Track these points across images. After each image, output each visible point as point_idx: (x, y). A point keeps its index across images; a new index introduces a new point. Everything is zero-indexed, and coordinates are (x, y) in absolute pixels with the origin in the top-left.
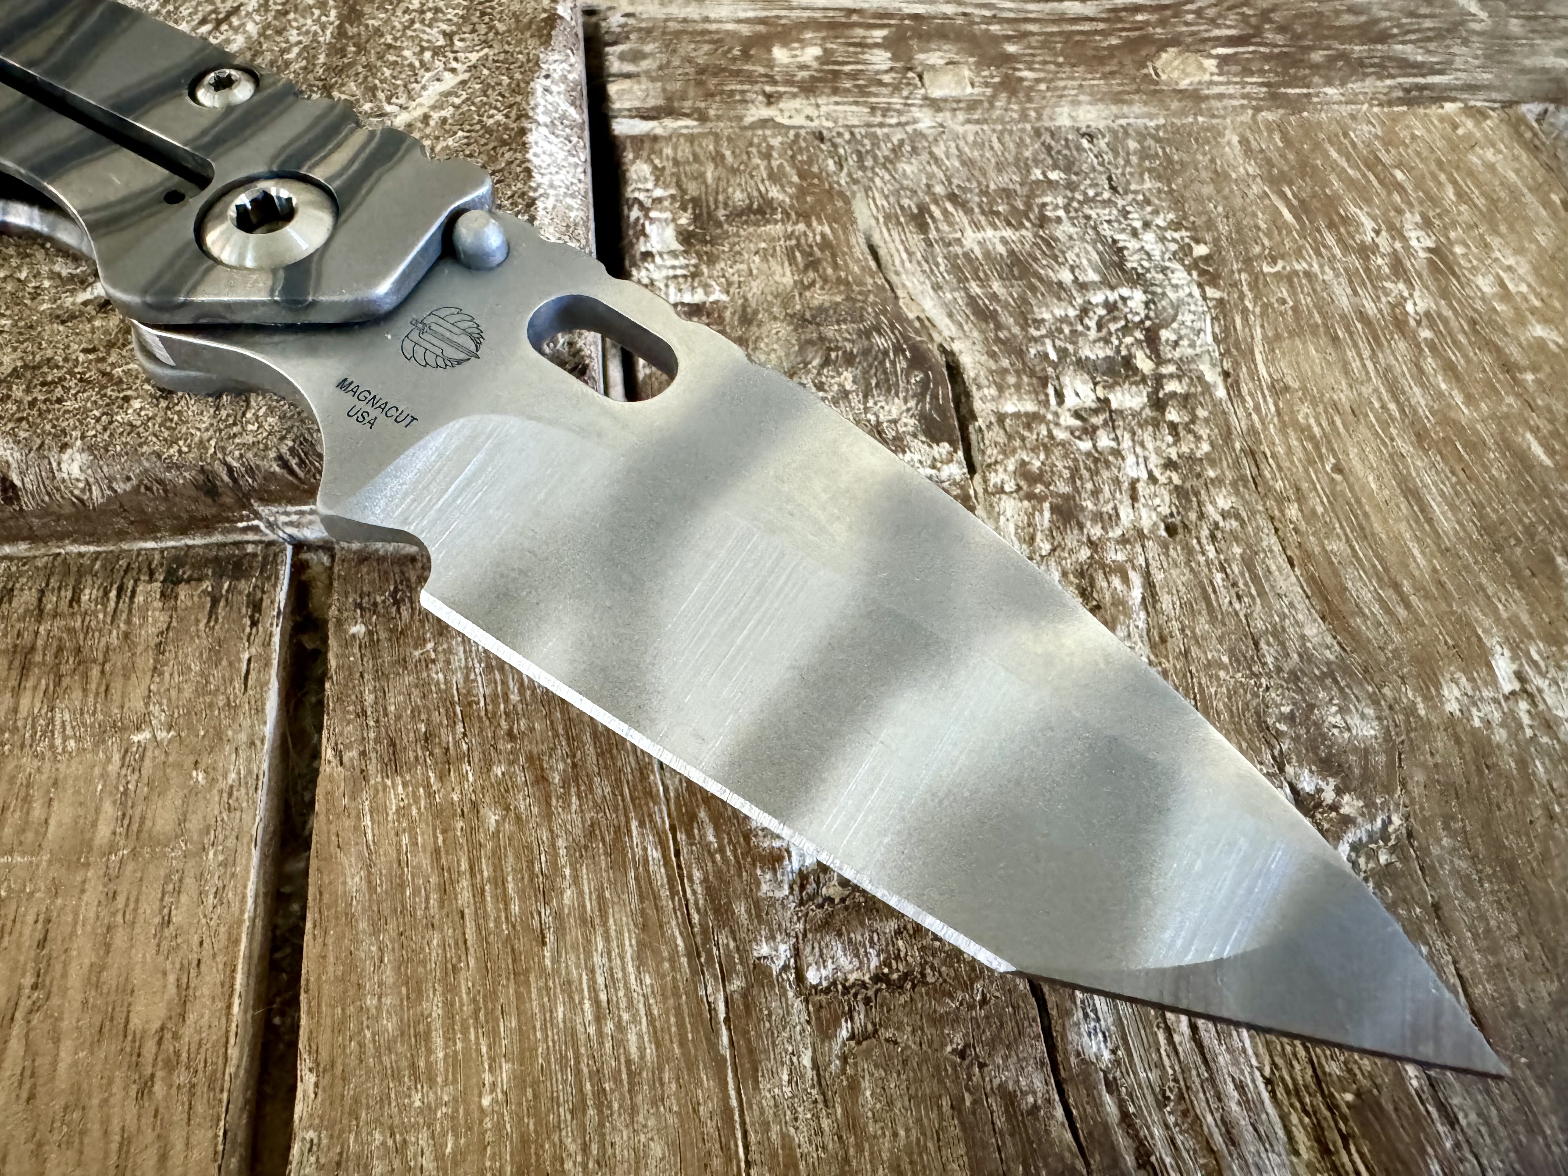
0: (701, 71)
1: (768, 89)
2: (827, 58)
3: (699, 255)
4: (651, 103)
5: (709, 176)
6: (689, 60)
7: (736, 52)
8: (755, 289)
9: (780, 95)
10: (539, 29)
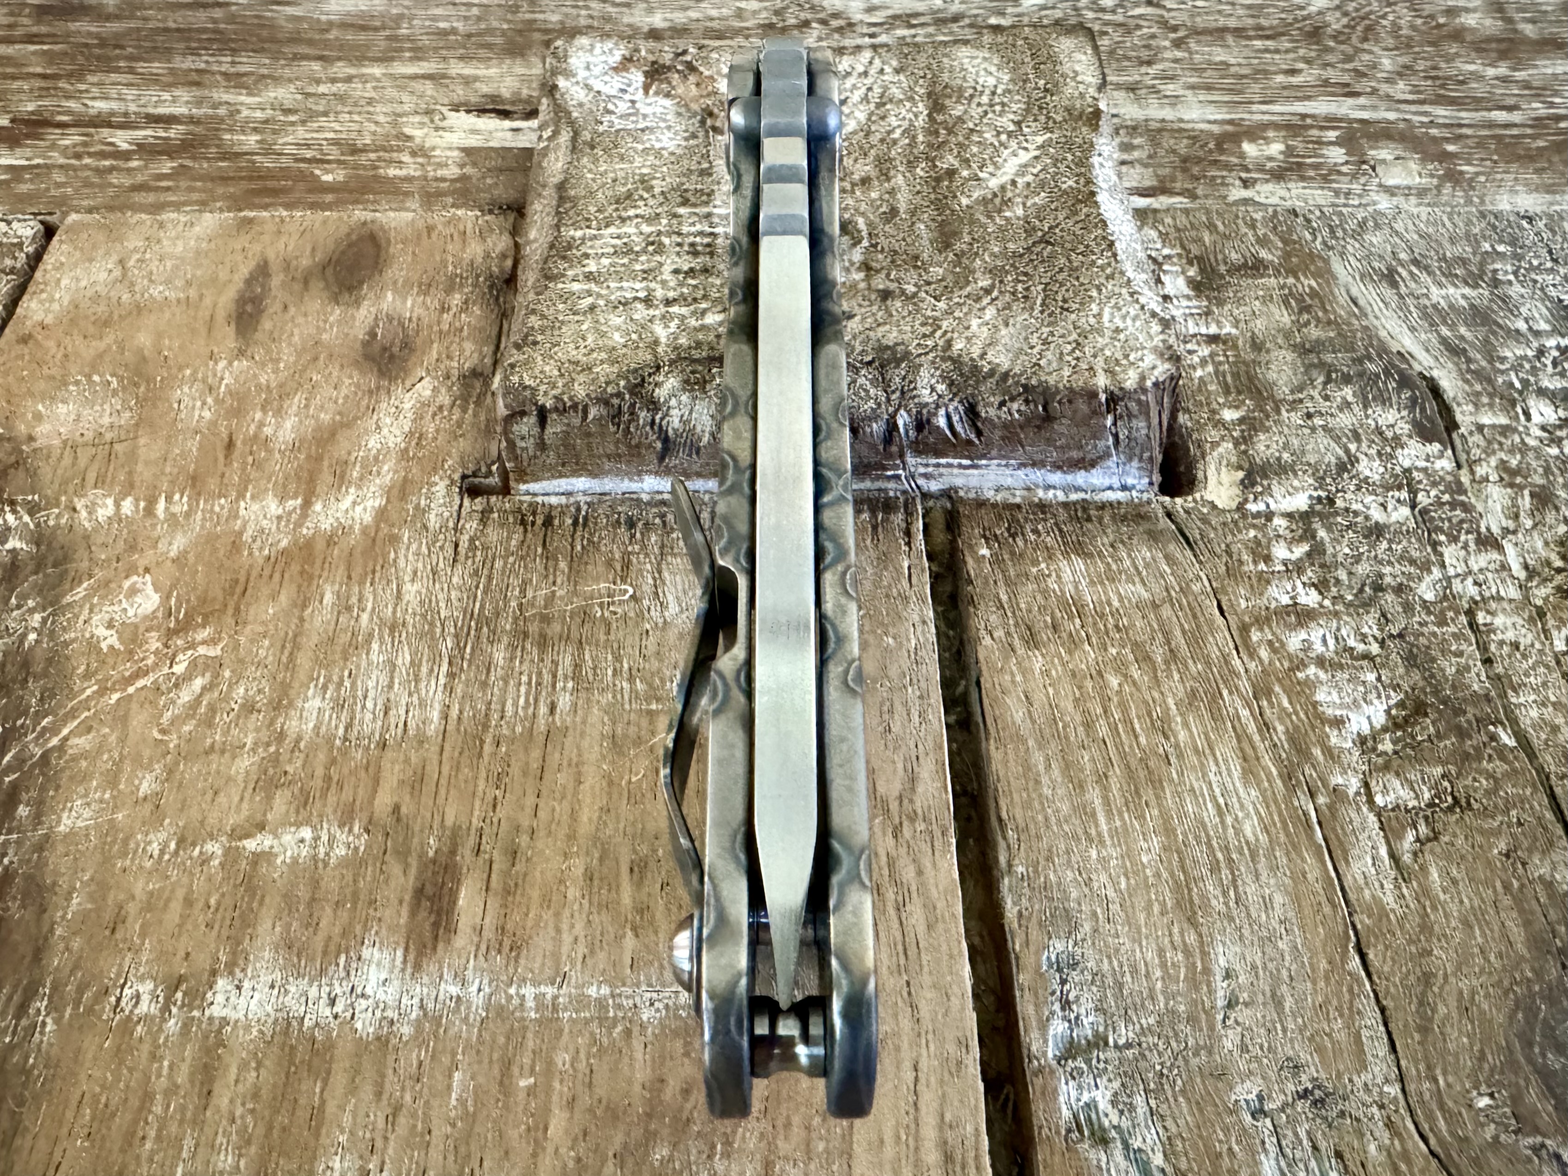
0: (1185, 160)
1: (1244, 175)
2: (1289, 151)
3: (1208, 298)
4: (1147, 183)
5: (1207, 240)
6: (1174, 151)
7: (1211, 145)
8: (1259, 325)
9: (1255, 181)
10: (1089, 120)
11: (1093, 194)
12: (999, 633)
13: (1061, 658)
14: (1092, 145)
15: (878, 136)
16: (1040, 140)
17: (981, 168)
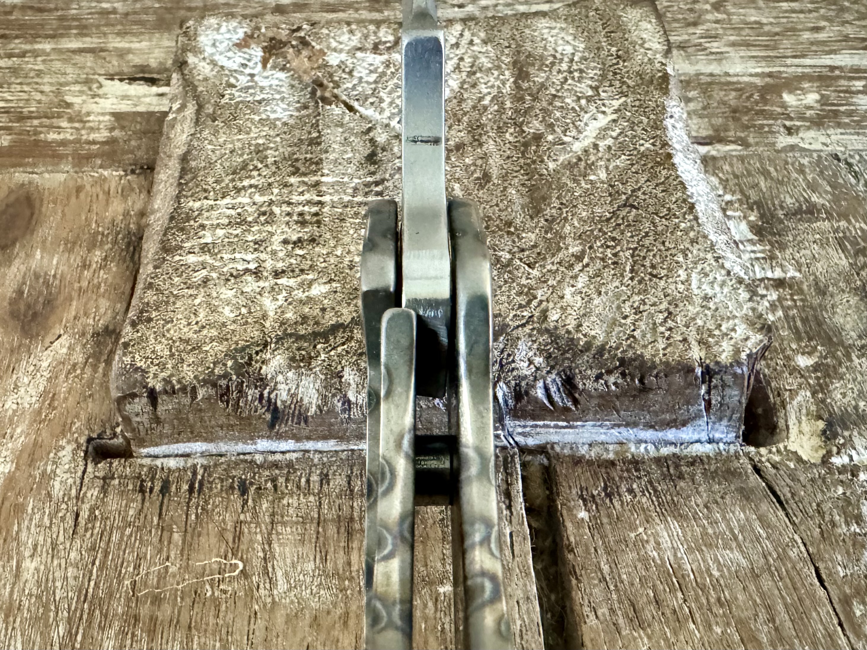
0: (735, 111)
1: (788, 123)
2: (824, 101)
3: (771, 243)
4: (704, 133)
5: (762, 184)
6: (724, 103)
7: (756, 96)
8: (820, 267)
9: (798, 129)
10: (660, 84)
11: (669, 156)
12: (603, 611)
13: (666, 640)
14: (664, 108)
15: (470, 103)
16: (616, 104)
17: (564, 132)
